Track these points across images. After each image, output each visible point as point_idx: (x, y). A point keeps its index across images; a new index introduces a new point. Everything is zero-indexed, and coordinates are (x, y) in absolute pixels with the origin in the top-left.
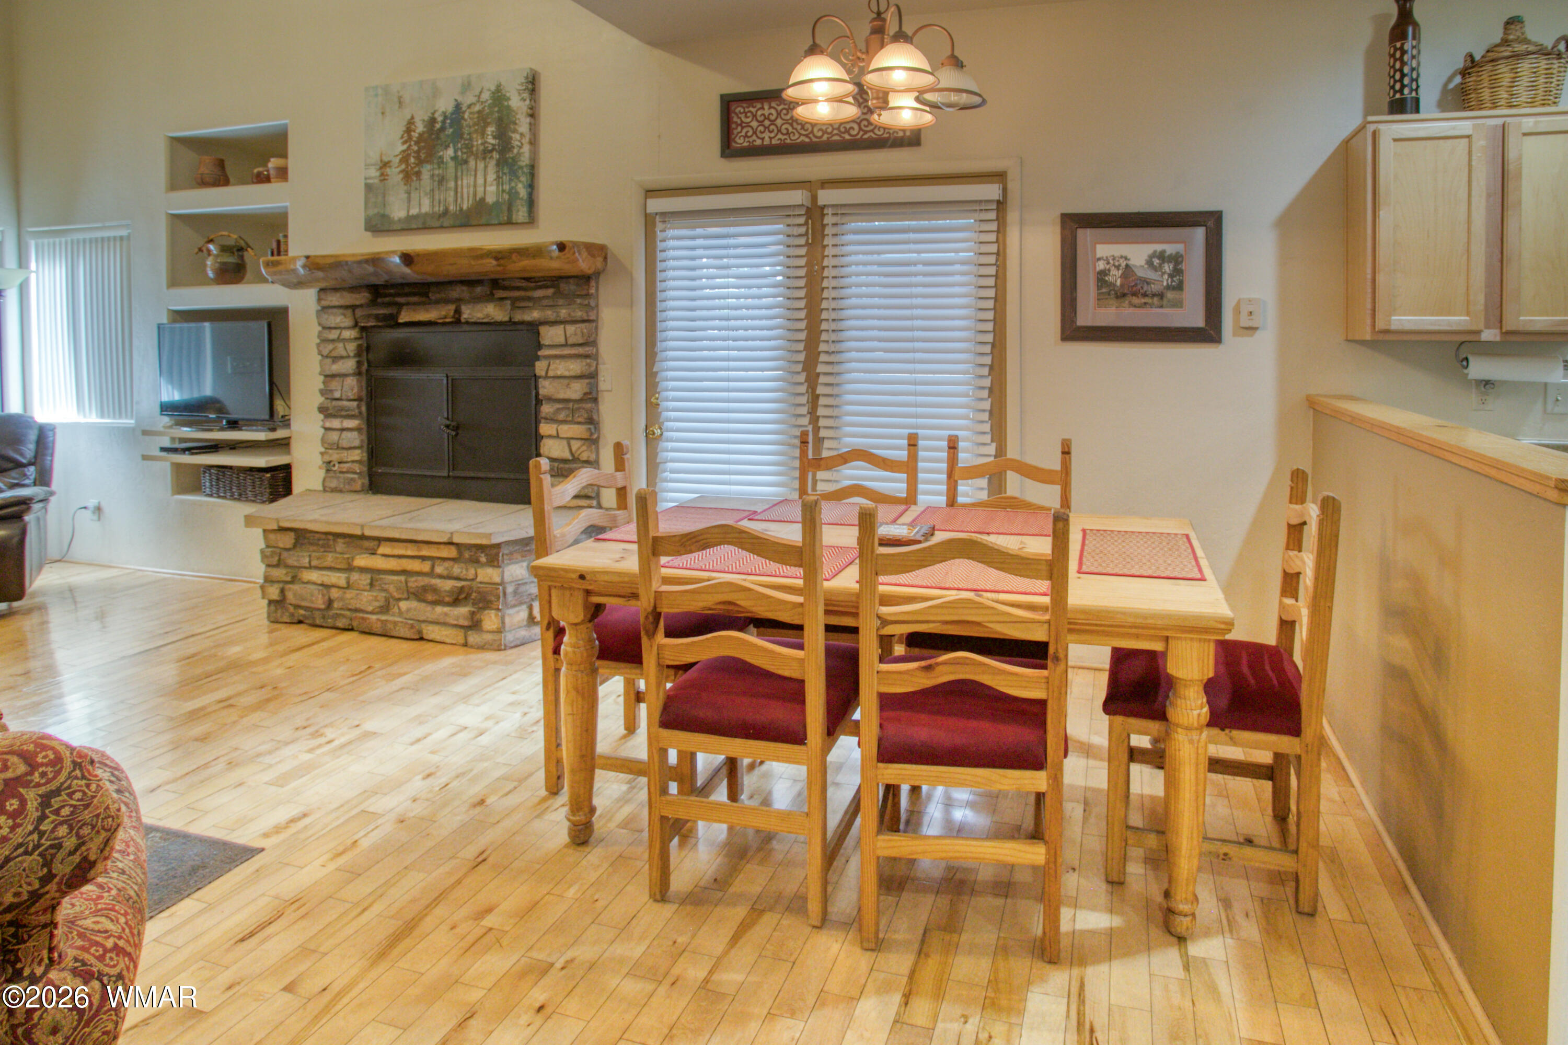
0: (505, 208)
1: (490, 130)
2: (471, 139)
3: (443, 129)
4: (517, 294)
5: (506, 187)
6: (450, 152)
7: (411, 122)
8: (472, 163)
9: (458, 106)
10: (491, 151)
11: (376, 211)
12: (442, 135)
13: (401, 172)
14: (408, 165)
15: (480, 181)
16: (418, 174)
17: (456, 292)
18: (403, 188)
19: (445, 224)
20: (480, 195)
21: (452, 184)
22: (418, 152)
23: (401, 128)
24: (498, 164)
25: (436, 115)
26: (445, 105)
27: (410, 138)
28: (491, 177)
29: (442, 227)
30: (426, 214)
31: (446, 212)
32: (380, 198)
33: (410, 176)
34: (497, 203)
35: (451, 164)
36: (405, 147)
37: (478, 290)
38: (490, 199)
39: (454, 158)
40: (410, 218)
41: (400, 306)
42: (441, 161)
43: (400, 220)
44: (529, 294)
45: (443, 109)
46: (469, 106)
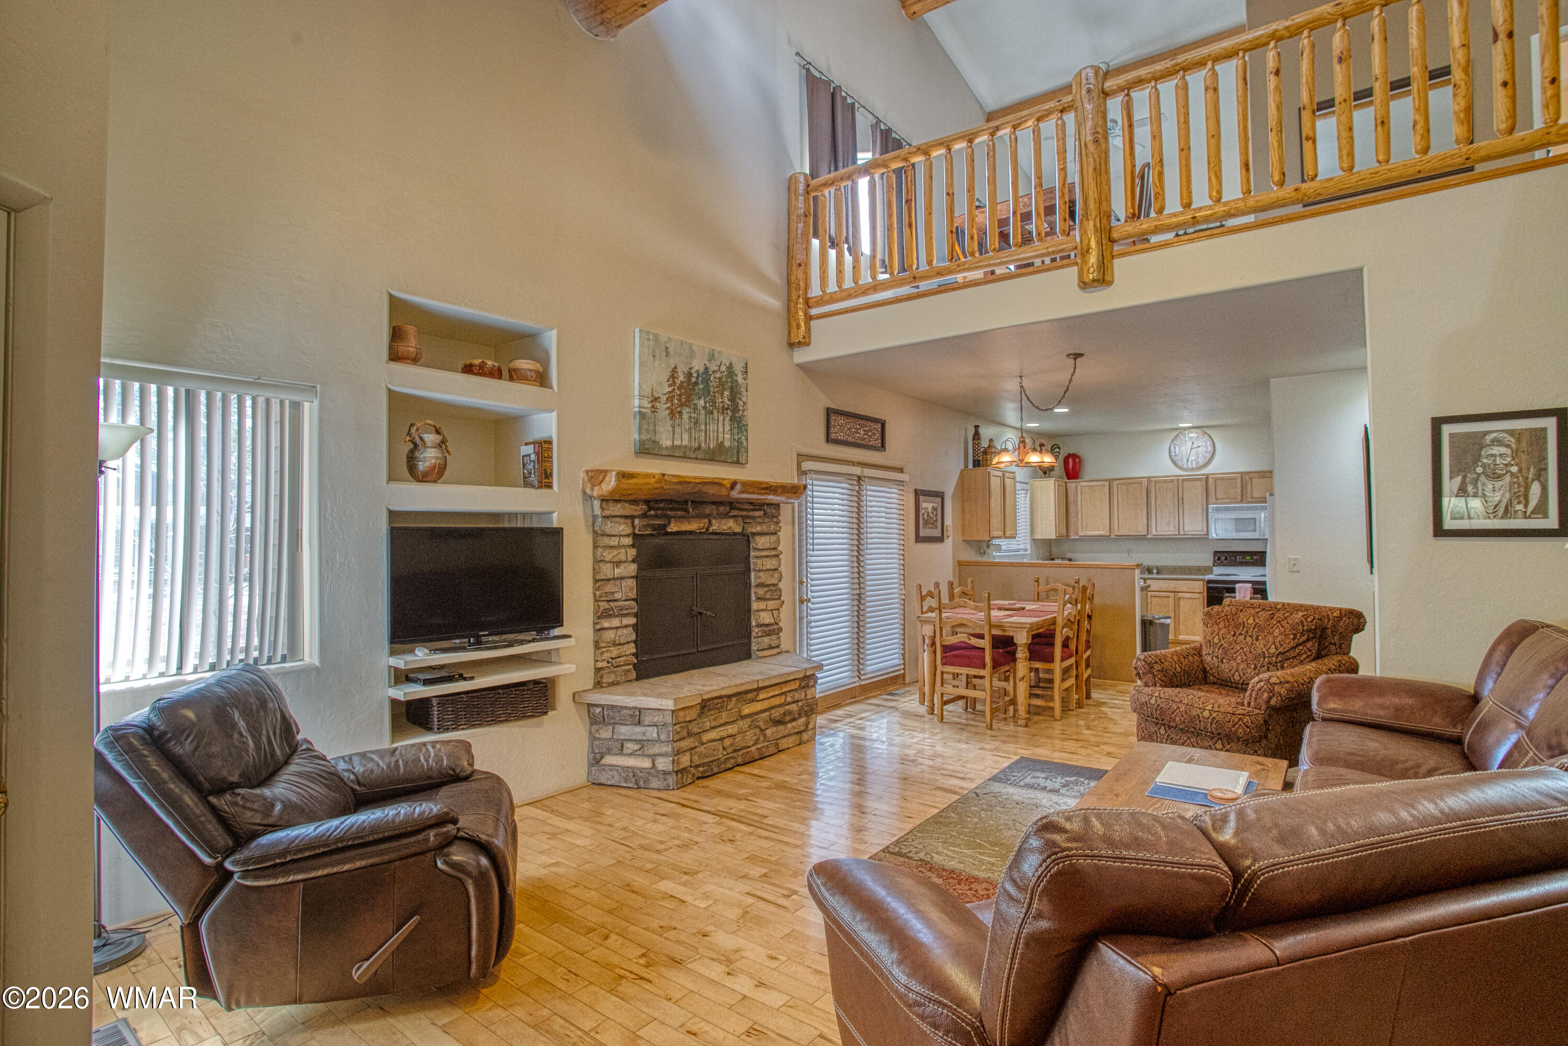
0: (735, 451)
1: (726, 393)
2: (715, 396)
3: (696, 383)
4: (744, 513)
5: (736, 437)
6: (702, 402)
7: (674, 370)
8: (716, 415)
9: (706, 369)
10: (727, 409)
11: (648, 437)
12: (696, 388)
13: (668, 408)
14: (673, 404)
15: (721, 430)
16: (680, 413)
17: (708, 510)
18: (669, 422)
19: (699, 457)
20: (720, 440)
21: (703, 427)
22: (680, 395)
23: (667, 374)
24: (731, 420)
25: (693, 371)
26: (698, 365)
27: (674, 383)
28: (727, 428)
29: (696, 458)
30: (686, 446)
31: (699, 448)
32: (651, 427)
33: (674, 414)
34: (730, 447)
35: (703, 412)
36: (670, 389)
37: (722, 509)
38: (727, 444)
39: (704, 408)
40: (674, 447)
41: (669, 518)
42: (696, 409)
43: (667, 448)
44: (751, 513)
45: (696, 368)
46: (714, 372)
